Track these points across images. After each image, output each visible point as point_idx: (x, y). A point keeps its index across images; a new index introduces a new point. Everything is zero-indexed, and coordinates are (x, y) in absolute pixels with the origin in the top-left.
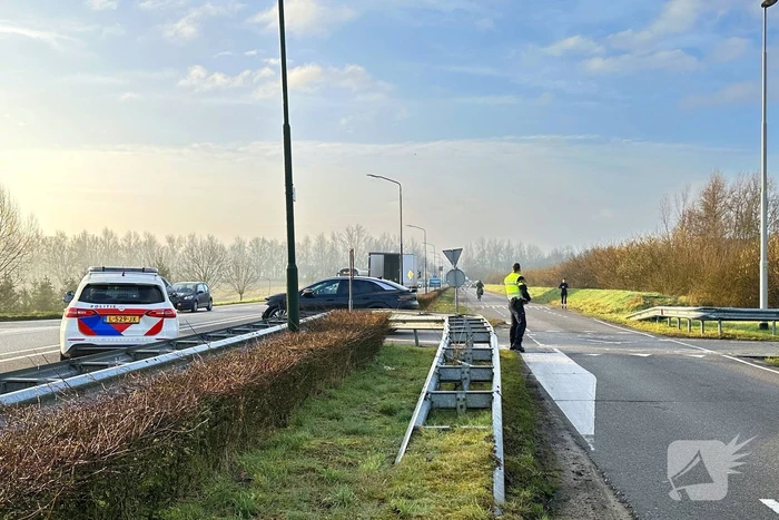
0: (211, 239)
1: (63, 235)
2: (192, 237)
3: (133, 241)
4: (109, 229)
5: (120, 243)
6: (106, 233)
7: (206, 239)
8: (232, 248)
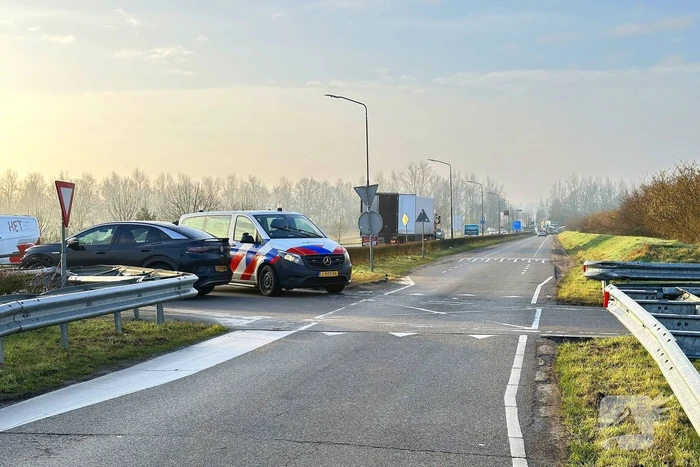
0: (252, 180)
1: (90, 178)
2: (232, 179)
3: (166, 184)
4: (140, 170)
5: (151, 186)
6: (137, 175)
7: (247, 180)
8: (276, 191)
